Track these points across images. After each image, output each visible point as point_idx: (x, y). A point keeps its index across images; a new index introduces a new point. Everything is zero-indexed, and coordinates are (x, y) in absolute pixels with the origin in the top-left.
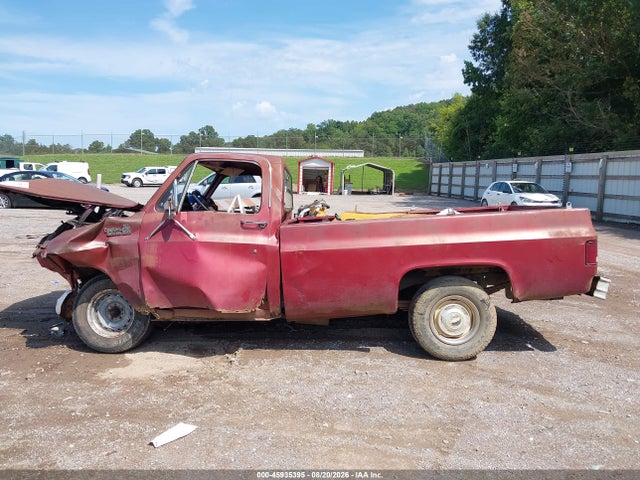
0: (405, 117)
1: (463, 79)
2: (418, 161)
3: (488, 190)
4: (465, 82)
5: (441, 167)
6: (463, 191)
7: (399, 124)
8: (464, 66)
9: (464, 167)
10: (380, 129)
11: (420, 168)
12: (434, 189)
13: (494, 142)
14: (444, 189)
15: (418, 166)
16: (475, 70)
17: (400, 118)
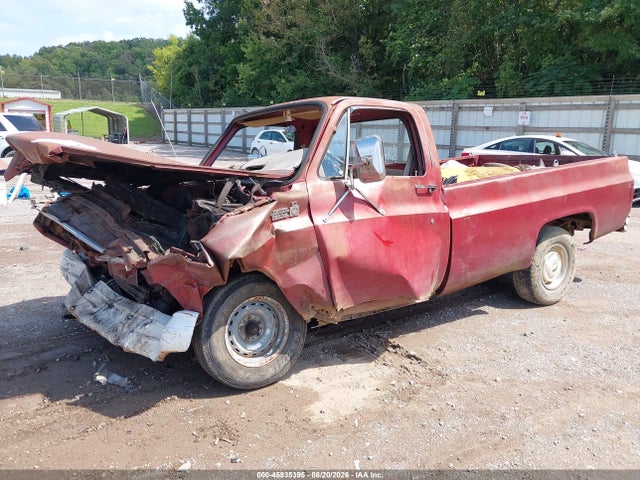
0: (83, 55)
1: (185, 21)
2: (137, 106)
3: (257, 139)
4: (187, 24)
5: (175, 114)
6: (206, 139)
7: (76, 63)
8: (184, 6)
9: (206, 114)
10: (52, 67)
11: (141, 115)
12: (169, 137)
13: (239, 89)
14: (183, 137)
15: (139, 112)
16: (197, 13)
17: (77, 55)
